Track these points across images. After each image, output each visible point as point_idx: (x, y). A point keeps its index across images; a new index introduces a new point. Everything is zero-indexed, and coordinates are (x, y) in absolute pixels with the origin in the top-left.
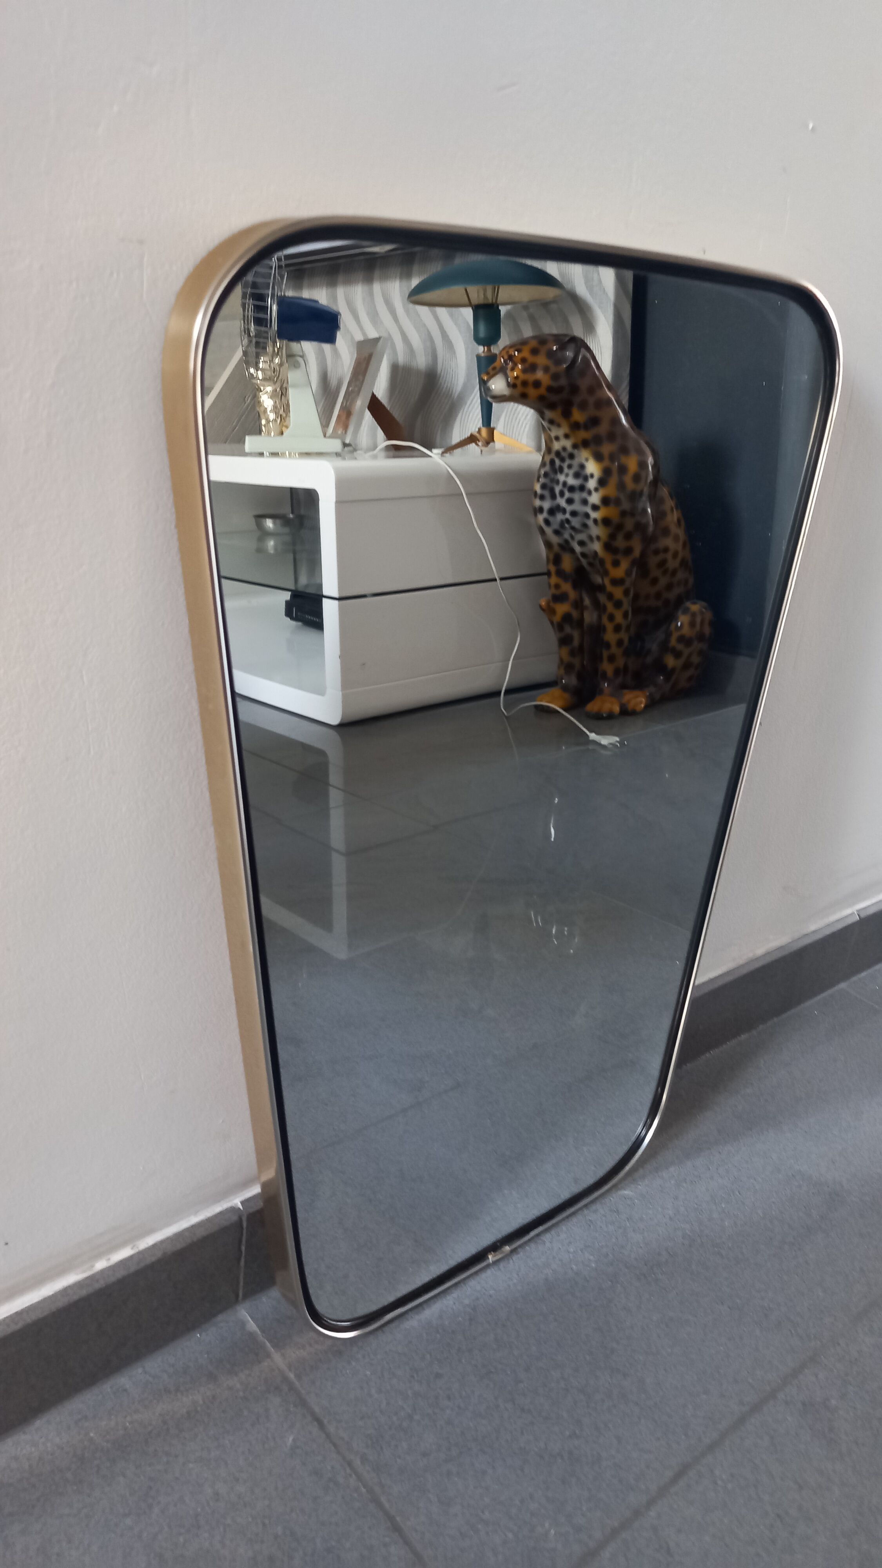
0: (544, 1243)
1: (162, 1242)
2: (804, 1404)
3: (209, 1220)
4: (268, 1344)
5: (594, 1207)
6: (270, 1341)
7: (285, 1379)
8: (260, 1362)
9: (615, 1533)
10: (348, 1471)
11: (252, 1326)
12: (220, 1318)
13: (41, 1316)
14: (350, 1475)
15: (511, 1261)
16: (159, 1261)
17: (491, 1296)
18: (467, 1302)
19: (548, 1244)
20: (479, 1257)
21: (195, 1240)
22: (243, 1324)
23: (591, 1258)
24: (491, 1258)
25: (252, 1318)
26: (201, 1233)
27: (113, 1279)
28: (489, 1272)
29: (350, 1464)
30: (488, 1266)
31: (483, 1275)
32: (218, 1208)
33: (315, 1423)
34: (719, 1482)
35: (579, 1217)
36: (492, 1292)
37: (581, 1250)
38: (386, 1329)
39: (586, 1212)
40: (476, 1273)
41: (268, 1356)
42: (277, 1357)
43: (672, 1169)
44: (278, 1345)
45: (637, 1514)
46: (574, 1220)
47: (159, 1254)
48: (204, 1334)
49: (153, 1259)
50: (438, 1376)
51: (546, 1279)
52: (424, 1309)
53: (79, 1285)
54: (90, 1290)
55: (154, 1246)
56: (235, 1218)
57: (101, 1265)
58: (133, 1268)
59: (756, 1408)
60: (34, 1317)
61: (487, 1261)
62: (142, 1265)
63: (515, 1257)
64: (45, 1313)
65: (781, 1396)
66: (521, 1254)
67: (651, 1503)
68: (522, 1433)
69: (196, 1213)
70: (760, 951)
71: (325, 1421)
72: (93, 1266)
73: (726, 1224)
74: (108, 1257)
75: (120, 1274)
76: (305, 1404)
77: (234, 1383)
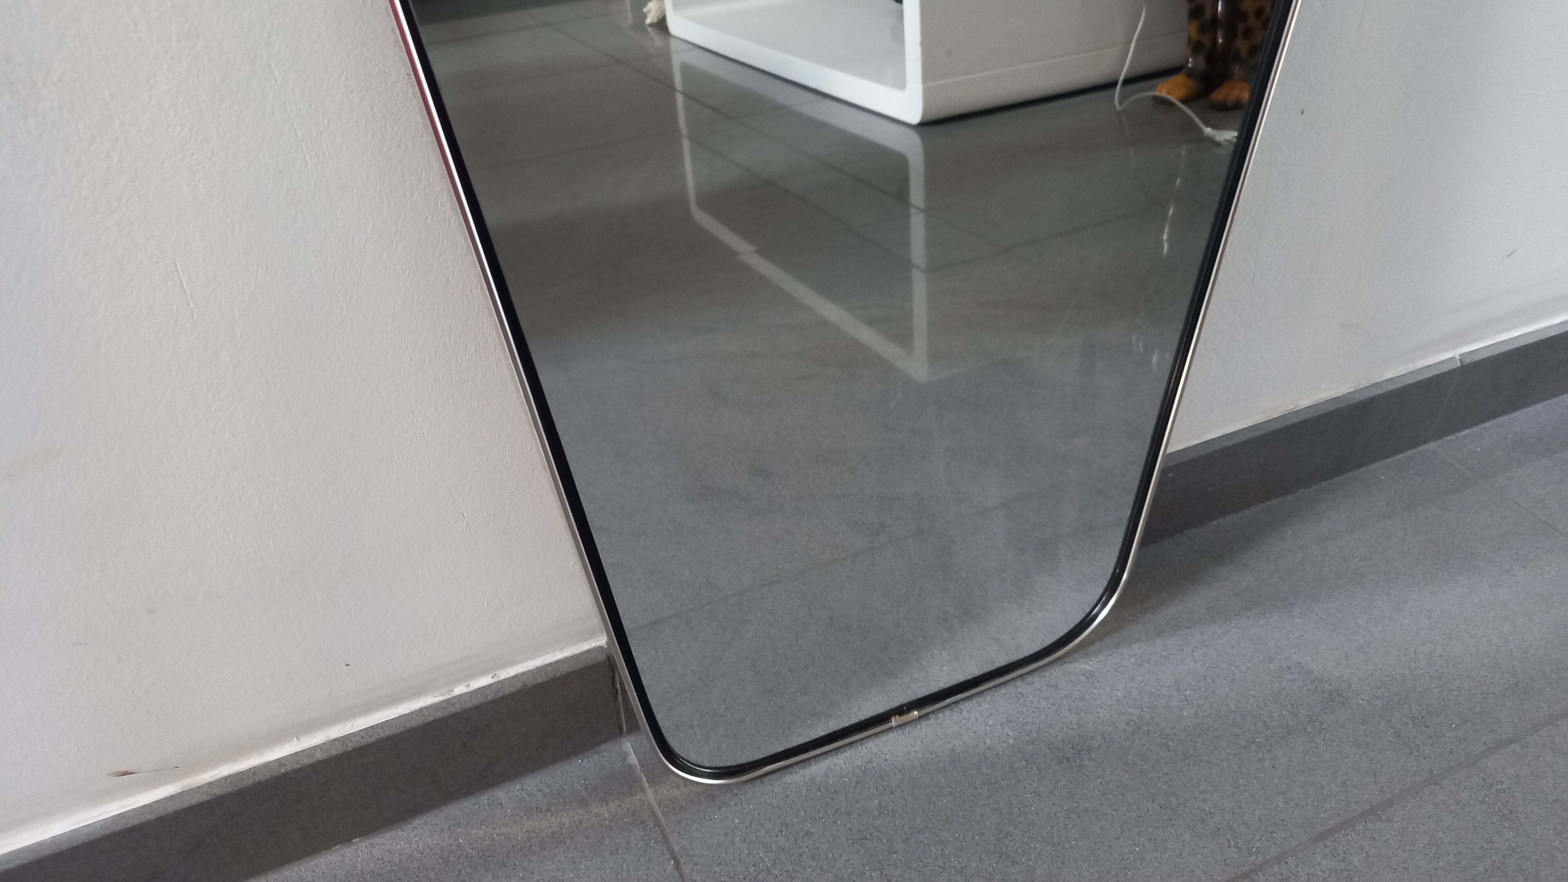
0: (962, 711)
1: (523, 674)
3: (574, 657)
4: (644, 778)
5: (1029, 679)
6: (647, 777)
7: (654, 814)
8: (632, 795)
11: (633, 759)
12: (603, 747)
13: (395, 732)
15: (918, 727)
16: (519, 692)
17: (886, 760)
18: (858, 763)
19: (964, 713)
20: (881, 719)
21: (558, 675)
22: (624, 756)
23: (1011, 733)
24: (894, 721)
25: (635, 752)
26: (565, 669)
27: (469, 705)
28: (891, 735)
30: (891, 728)
31: (884, 738)
32: (585, 646)
33: (672, 861)
35: (1010, 688)
36: (888, 756)
37: (1002, 724)
38: (766, 779)
39: (1019, 683)
40: (876, 734)
41: (642, 790)
42: (650, 792)
43: (1136, 646)
44: (653, 782)
46: (1003, 691)
47: (519, 686)
48: (586, 760)
49: (512, 690)
50: (808, 834)
51: (953, 750)
52: (810, 764)
53: (435, 707)
54: (446, 713)
55: (514, 677)
56: (602, 657)
57: (460, 690)
58: (491, 697)
60: (388, 732)
61: (890, 724)
62: (500, 694)
63: (924, 723)
64: (399, 731)
66: (932, 720)
69: (561, 649)
70: (1305, 403)
71: (682, 862)
72: (452, 690)
73: (1185, 714)
74: (467, 684)
75: (477, 701)
76: (666, 840)
77: (603, 811)
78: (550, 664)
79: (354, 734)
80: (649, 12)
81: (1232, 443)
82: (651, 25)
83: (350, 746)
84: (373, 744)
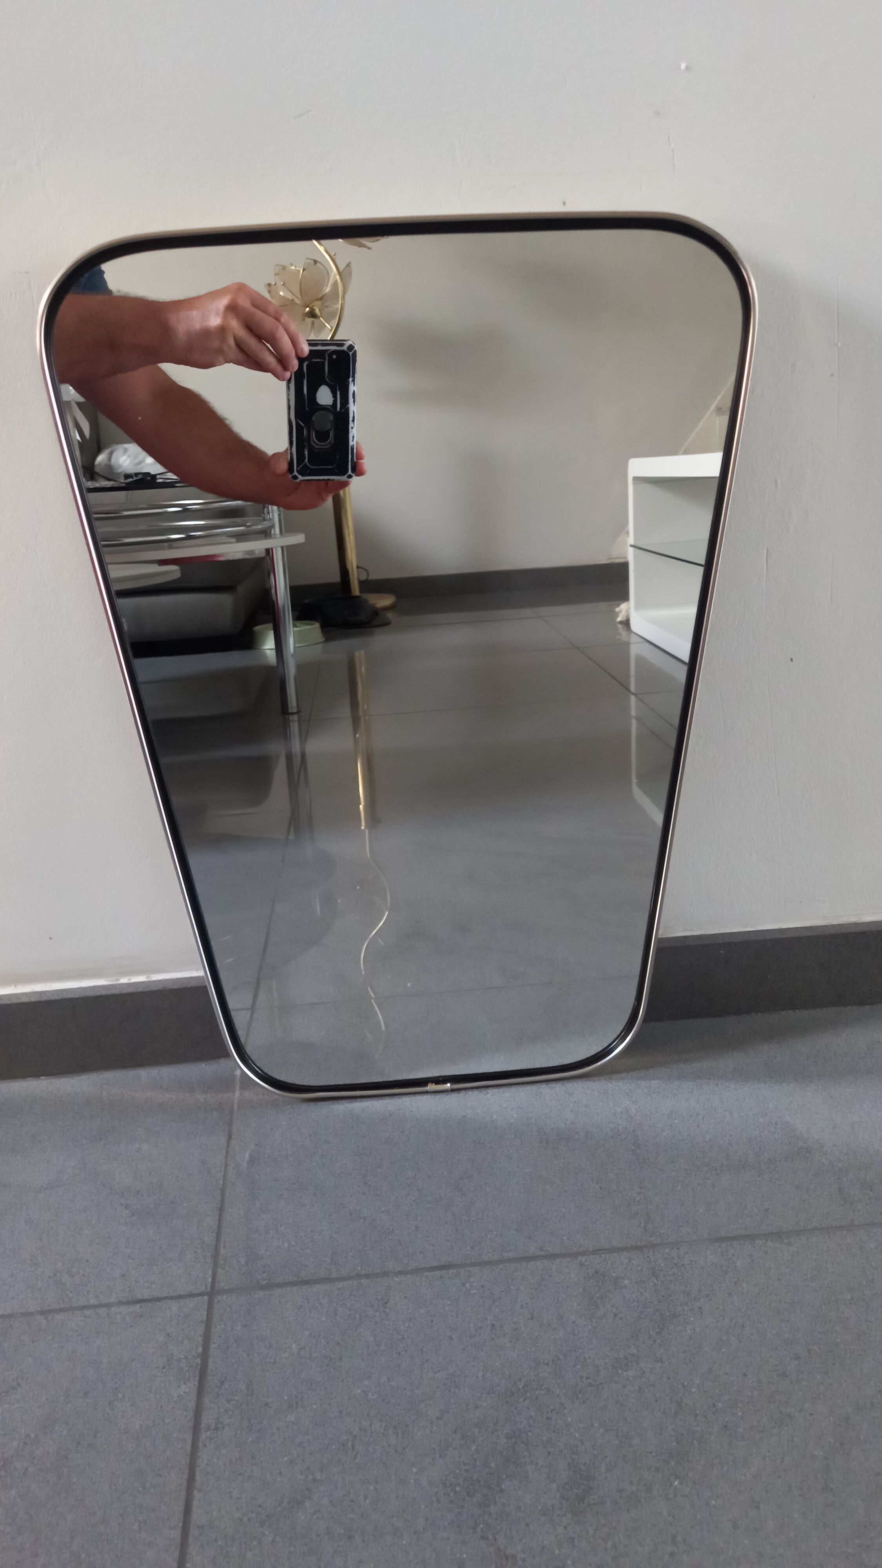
0: (488, 1093)
1: (166, 980)
2: (597, 1272)
4: (238, 1085)
5: (553, 1085)
6: (241, 1084)
7: (232, 1107)
8: (225, 1093)
9: (359, 1276)
10: (222, 1169)
11: (238, 1072)
12: (222, 1060)
14: (221, 1171)
15: (449, 1096)
16: (160, 991)
17: (412, 1113)
19: (488, 1095)
20: (419, 1083)
22: (234, 1069)
23: (515, 1116)
24: (431, 1087)
27: (125, 992)
28: (425, 1097)
29: (226, 1166)
30: (427, 1092)
31: (419, 1098)
33: (227, 1137)
34: (468, 1285)
35: (534, 1088)
36: (415, 1111)
39: (544, 1086)
40: (414, 1094)
41: (234, 1092)
44: (243, 1088)
45: (385, 1274)
46: (528, 1088)
47: (162, 987)
49: (156, 989)
50: (327, 1142)
51: (464, 1116)
53: (103, 987)
54: (109, 993)
55: (160, 981)
57: (124, 980)
58: (140, 990)
59: (552, 1257)
61: (427, 1088)
62: (147, 989)
63: (454, 1095)
65: (583, 1259)
66: (462, 1094)
67: (401, 1273)
68: (352, 1196)
71: (234, 1138)
72: (118, 980)
73: (664, 1134)
74: (129, 978)
75: (131, 990)
76: (230, 1124)
77: (201, 1097)
78: (186, 978)
79: (49, 992)
80: (620, 612)
81: (784, 936)
82: (621, 622)
83: (44, 998)
84: (59, 1001)
